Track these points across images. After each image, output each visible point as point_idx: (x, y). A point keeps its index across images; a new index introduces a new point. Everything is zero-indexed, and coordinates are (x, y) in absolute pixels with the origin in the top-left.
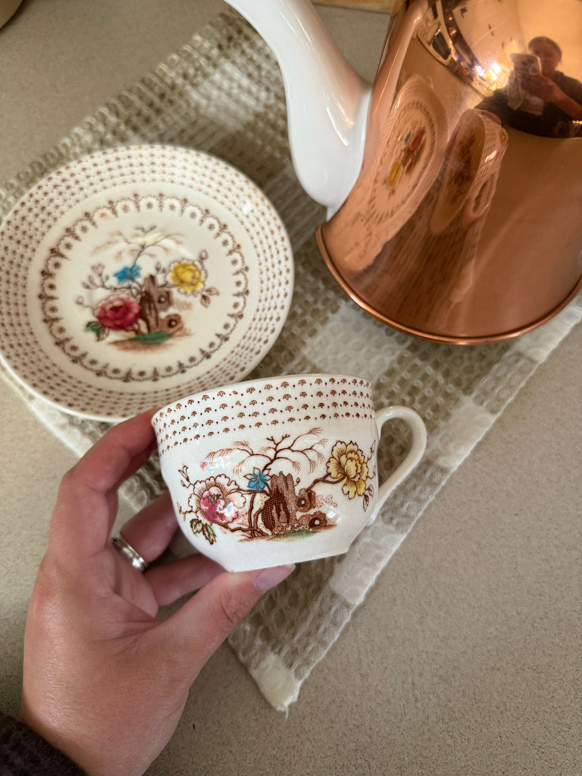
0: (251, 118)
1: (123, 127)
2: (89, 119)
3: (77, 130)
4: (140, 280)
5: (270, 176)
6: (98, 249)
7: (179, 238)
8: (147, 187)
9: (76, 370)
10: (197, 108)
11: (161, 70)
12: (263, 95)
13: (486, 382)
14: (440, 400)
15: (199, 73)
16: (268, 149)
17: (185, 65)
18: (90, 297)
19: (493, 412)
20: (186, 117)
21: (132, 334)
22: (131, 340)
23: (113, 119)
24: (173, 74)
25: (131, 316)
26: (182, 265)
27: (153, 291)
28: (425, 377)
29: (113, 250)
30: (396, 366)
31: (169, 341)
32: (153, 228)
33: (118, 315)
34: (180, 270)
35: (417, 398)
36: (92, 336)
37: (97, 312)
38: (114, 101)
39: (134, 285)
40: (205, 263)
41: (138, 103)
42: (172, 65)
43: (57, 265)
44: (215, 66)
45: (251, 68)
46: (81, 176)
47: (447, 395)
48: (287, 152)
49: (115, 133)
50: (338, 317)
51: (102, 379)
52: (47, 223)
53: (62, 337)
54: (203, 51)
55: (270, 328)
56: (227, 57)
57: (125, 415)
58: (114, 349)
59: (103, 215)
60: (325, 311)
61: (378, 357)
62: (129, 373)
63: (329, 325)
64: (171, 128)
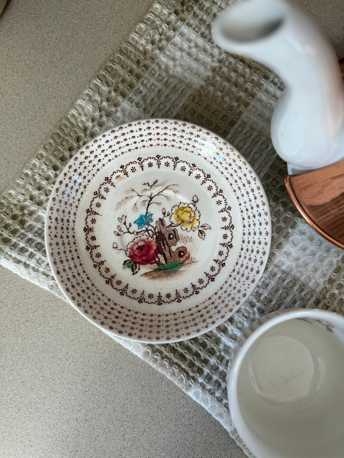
0: (209, 73)
1: (113, 94)
2: (87, 91)
3: (79, 102)
4: (153, 224)
5: (232, 123)
6: (120, 204)
7: (175, 188)
8: (147, 152)
9: (124, 301)
10: (167, 70)
11: (133, 39)
15: (163, 37)
16: (227, 99)
17: (151, 32)
18: (122, 241)
21: (155, 266)
22: (156, 270)
23: (105, 88)
24: (143, 42)
25: (152, 252)
26: (181, 208)
27: (163, 231)
29: (131, 203)
30: (341, 264)
31: (182, 269)
32: (155, 182)
33: (143, 252)
34: (180, 213)
36: (129, 271)
37: (128, 252)
38: (103, 72)
39: (150, 228)
40: (197, 205)
41: (121, 72)
42: (141, 34)
43: (93, 221)
44: (174, 30)
45: (203, 29)
46: (98, 152)
49: (108, 100)
50: (296, 231)
51: (144, 304)
52: (80, 192)
53: (108, 276)
54: (163, 18)
55: (259, 260)
56: (183, 20)
57: (168, 339)
58: (145, 279)
59: (118, 177)
60: (286, 228)
61: (328, 259)
62: (160, 297)
63: (291, 239)
64: (150, 90)
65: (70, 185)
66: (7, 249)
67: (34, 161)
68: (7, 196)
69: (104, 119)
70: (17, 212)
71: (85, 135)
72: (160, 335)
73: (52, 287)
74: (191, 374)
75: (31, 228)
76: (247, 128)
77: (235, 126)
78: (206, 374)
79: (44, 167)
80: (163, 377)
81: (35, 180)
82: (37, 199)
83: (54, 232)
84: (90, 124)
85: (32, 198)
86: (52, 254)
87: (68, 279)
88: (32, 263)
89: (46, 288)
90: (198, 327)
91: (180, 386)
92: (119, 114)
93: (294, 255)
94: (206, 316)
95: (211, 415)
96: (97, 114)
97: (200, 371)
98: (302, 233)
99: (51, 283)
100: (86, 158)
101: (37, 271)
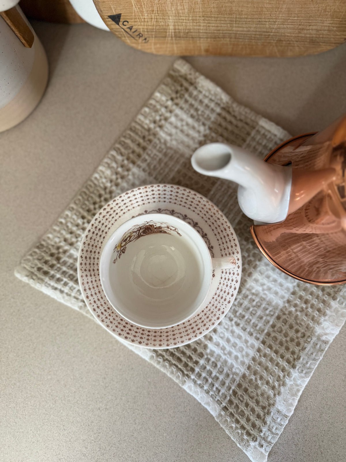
1: (126, 162)
2: (106, 160)
3: (101, 168)
10: (165, 143)
11: (140, 120)
13: (343, 292)
14: (321, 305)
15: (162, 118)
17: (153, 114)
20: (160, 151)
23: (119, 158)
24: (147, 121)
30: (296, 289)
35: (309, 305)
38: (118, 146)
41: (132, 145)
42: (145, 115)
44: (171, 112)
45: (192, 111)
46: (116, 208)
47: (324, 302)
49: (122, 166)
50: (262, 263)
52: (102, 236)
54: (162, 103)
55: (233, 287)
56: (177, 104)
57: (168, 345)
60: (255, 261)
61: (287, 285)
63: (259, 269)
64: (153, 159)
65: (96, 232)
66: (47, 279)
67: (68, 213)
68: (46, 239)
69: (119, 181)
70: (54, 251)
71: (106, 193)
72: (162, 343)
73: (81, 308)
74: (186, 372)
75: (65, 263)
76: (225, 187)
77: (217, 185)
78: (196, 372)
79: (75, 217)
80: (164, 375)
81: (67, 227)
82: (70, 241)
83: (84, 267)
84: (108, 185)
85: (65, 240)
86: (83, 284)
87: (95, 302)
88: (66, 290)
89: (77, 308)
90: (190, 336)
91: (177, 381)
92: (130, 177)
93: (261, 281)
94: (196, 328)
95: (200, 404)
96: (114, 177)
97: (193, 370)
98: (267, 265)
99: (81, 304)
100: (108, 212)
101: (70, 295)
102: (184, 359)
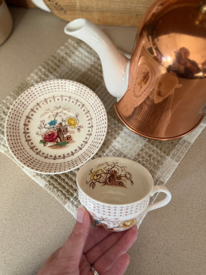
0: (89, 67)
1: (47, 73)
2: (36, 71)
3: (32, 75)
4: (57, 125)
5: (97, 86)
6: (42, 115)
7: (69, 110)
8: (57, 93)
9: (38, 157)
10: (71, 64)
11: (58, 52)
12: (93, 58)
13: (174, 151)
14: (159, 158)
15: (71, 52)
16: (96, 77)
18: (41, 132)
19: (177, 161)
20: (68, 68)
21: (55, 143)
22: (55, 145)
23: (44, 70)
24: (62, 53)
25: (55, 137)
26: (70, 119)
27: (61, 128)
28: (153, 151)
29: (47, 115)
30: (144, 147)
31: (68, 145)
32: (60, 107)
33: (51, 137)
34: (70, 120)
35: (152, 158)
36: (42, 144)
37: (43, 137)
38: (44, 64)
39: (55, 126)
40: (78, 117)
41: (52, 64)
42: (62, 50)
43: (29, 122)
44: (76, 49)
46: (35, 91)
47: (161, 156)
48: (102, 78)
49: (45, 75)
50: (123, 132)
51: (47, 159)
53: (32, 146)
54: (72, 45)
55: (101, 139)
56: (80, 46)
58: (50, 149)
59: (43, 104)
60: (119, 130)
61: (137, 145)
62: (55, 157)
63: (120, 135)
64: (63, 71)
65: (20, 104)
67: (9, 97)
73: (5, 152)
74: (67, 196)
78: (75, 196)
81: (7, 105)
83: (10, 123)
87: (12, 144)
89: (3, 152)
91: (61, 202)
93: (121, 142)
94: (75, 163)
97: (72, 195)
98: (126, 133)
99: (6, 149)
102: (67, 187)
